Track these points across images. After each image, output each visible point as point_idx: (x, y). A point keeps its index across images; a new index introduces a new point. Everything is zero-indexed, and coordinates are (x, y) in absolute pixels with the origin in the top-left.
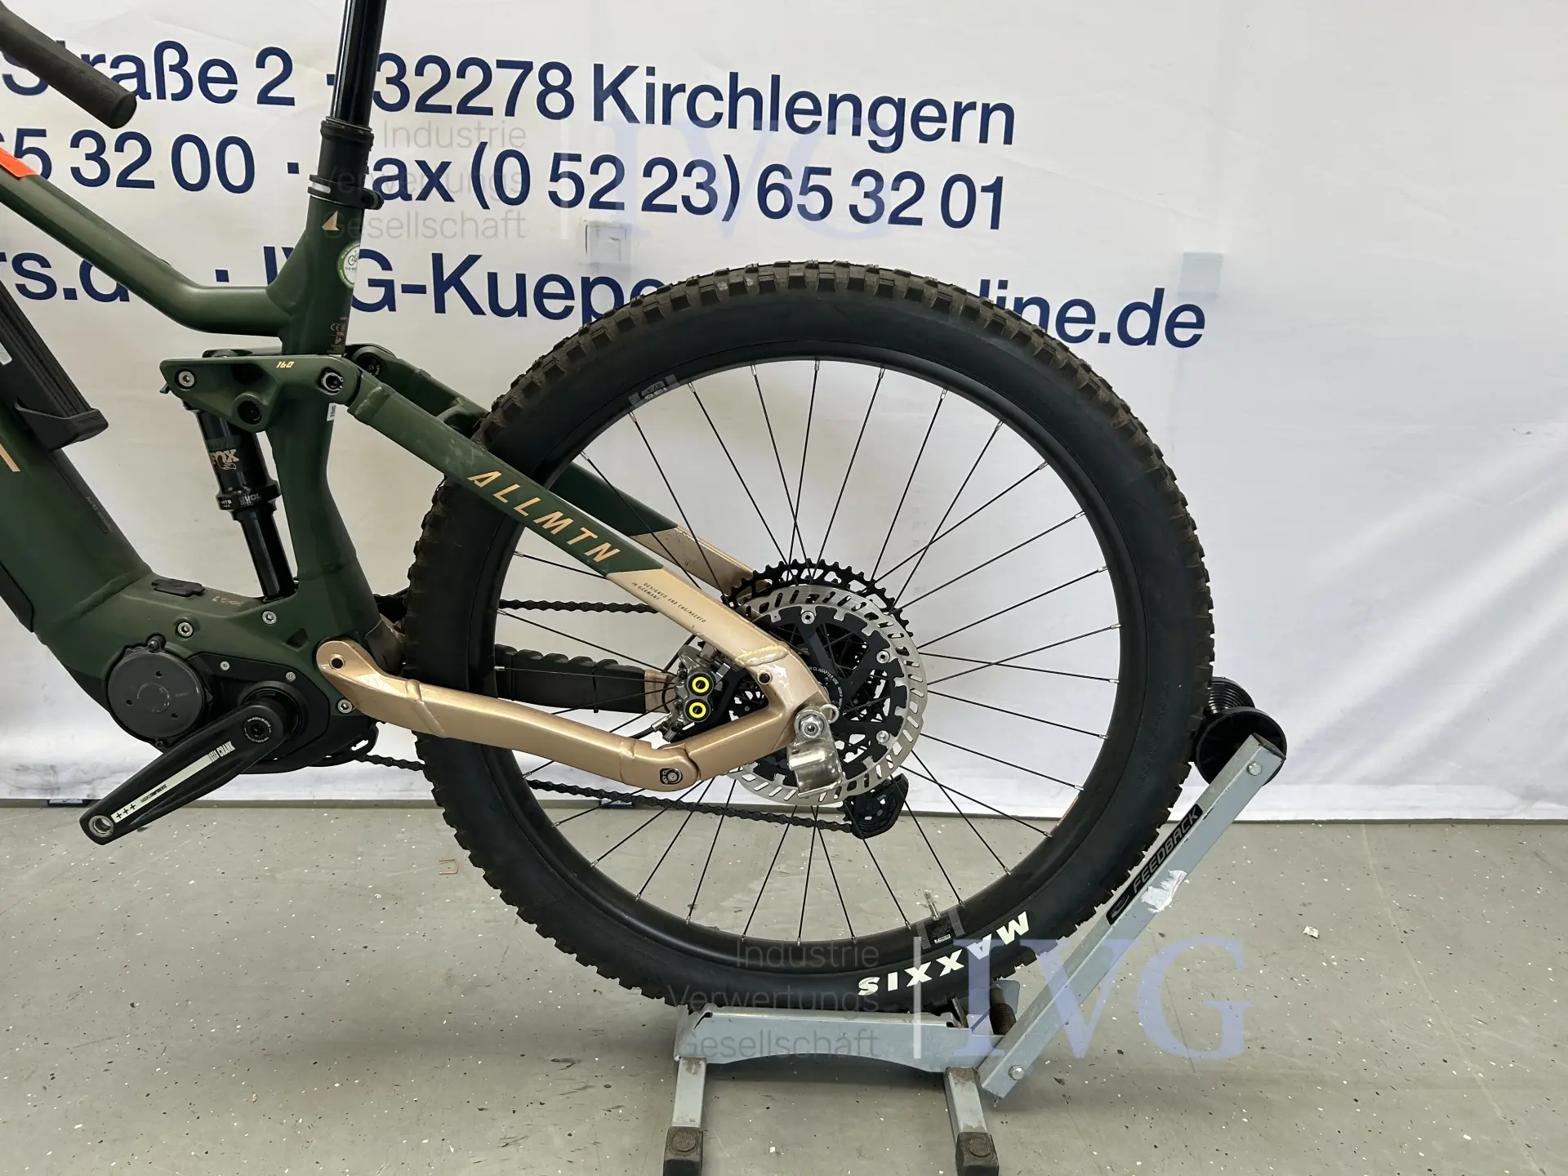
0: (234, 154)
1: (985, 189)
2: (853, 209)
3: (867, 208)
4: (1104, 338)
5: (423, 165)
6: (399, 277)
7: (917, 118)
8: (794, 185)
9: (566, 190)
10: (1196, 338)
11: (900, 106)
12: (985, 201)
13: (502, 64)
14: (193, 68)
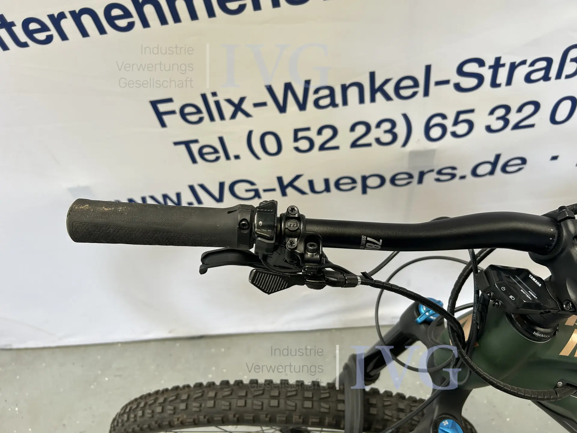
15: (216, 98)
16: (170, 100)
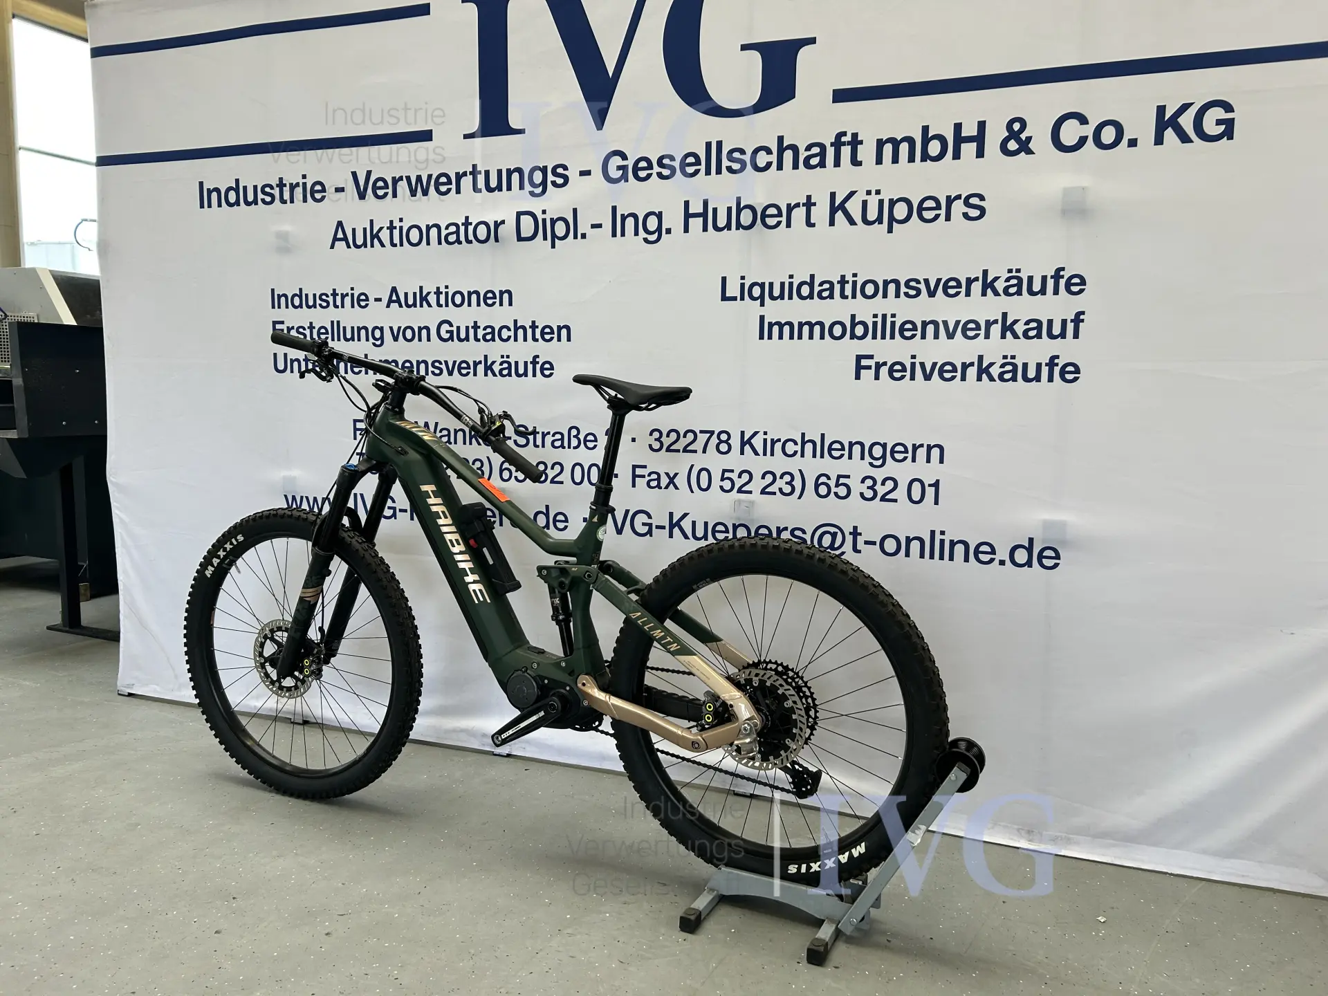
1: (930, 485)
2: (862, 495)
3: (869, 494)
4: (1002, 563)
5: (667, 474)
6: (655, 522)
7: (893, 452)
8: (832, 483)
9: (727, 484)
10: (1056, 565)
11: (884, 446)
12: (930, 492)
13: (701, 432)
14: (582, 437)
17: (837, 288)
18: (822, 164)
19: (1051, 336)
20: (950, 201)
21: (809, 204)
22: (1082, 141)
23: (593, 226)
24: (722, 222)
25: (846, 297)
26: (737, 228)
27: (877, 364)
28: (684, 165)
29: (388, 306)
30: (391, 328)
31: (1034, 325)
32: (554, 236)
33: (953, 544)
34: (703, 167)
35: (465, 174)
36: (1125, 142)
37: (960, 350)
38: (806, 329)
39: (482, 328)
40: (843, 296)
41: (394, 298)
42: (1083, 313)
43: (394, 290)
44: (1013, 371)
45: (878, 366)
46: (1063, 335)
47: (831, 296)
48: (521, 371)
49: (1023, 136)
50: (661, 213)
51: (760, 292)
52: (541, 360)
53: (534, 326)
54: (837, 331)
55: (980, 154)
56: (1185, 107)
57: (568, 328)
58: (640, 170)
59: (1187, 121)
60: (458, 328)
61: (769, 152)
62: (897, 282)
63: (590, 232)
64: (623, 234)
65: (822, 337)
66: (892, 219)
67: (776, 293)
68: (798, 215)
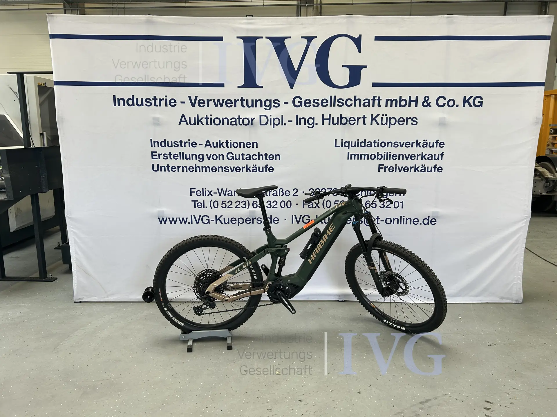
0: (289, 203)
1: (400, 203)
2: (380, 206)
3: (382, 206)
4: (421, 224)
5: (316, 203)
6: (311, 219)
8: (371, 203)
10: (435, 223)
12: (400, 204)
13: (328, 189)
14: (284, 192)
15: (205, 190)
16: (195, 189)
17: (373, 144)
18: (369, 106)
19: (435, 159)
20: (407, 119)
21: (364, 118)
22: (444, 104)
23: (289, 121)
24: (335, 122)
25: (376, 147)
26: (341, 124)
27: (385, 167)
28: (322, 103)
29: (205, 147)
30: (207, 155)
31: (430, 156)
32: (274, 124)
33: (407, 219)
34: (329, 104)
35: (238, 100)
36: (455, 105)
37: (409, 163)
38: (363, 156)
39: (245, 155)
40: (375, 146)
41: (208, 144)
42: (444, 153)
43: (208, 141)
44: (424, 169)
45: (385, 168)
46: (438, 159)
47: (371, 146)
48: (261, 170)
49: (428, 102)
50: (314, 118)
51: (348, 145)
52: (269, 166)
53: (266, 155)
54: (373, 157)
55: (416, 106)
56: (471, 97)
57: (279, 155)
58: (307, 103)
59: (471, 101)
60: (236, 155)
61: (351, 100)
62: (391, 143)
63: (288, 123)
64: (300, 124)
65: (368, 159)
66: (390, 123)
67: (353, 145)
68: (361, 121)
